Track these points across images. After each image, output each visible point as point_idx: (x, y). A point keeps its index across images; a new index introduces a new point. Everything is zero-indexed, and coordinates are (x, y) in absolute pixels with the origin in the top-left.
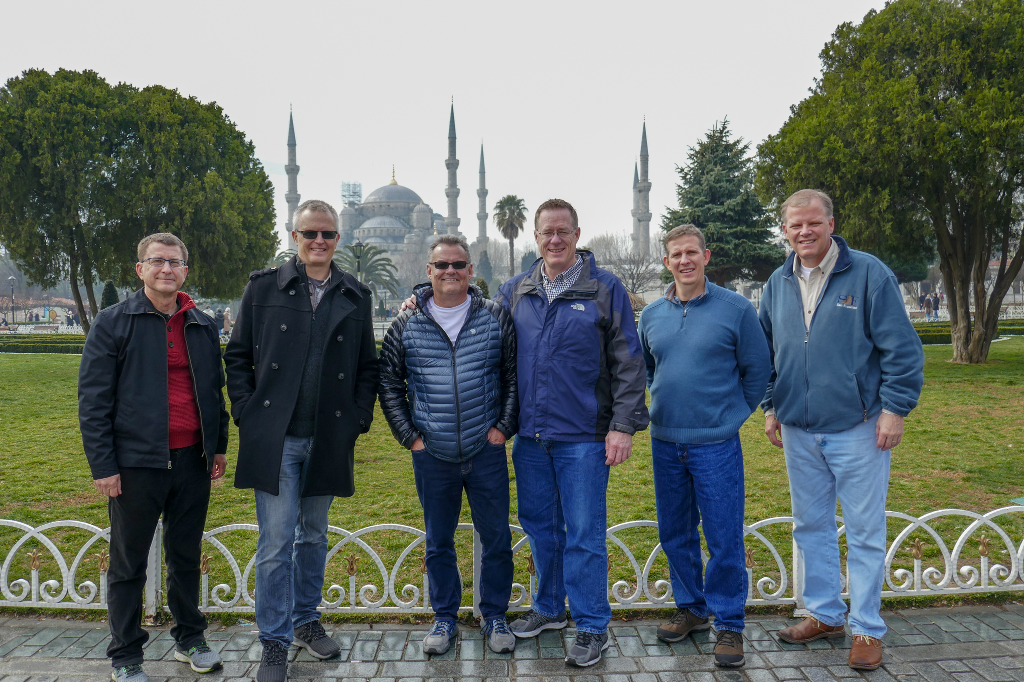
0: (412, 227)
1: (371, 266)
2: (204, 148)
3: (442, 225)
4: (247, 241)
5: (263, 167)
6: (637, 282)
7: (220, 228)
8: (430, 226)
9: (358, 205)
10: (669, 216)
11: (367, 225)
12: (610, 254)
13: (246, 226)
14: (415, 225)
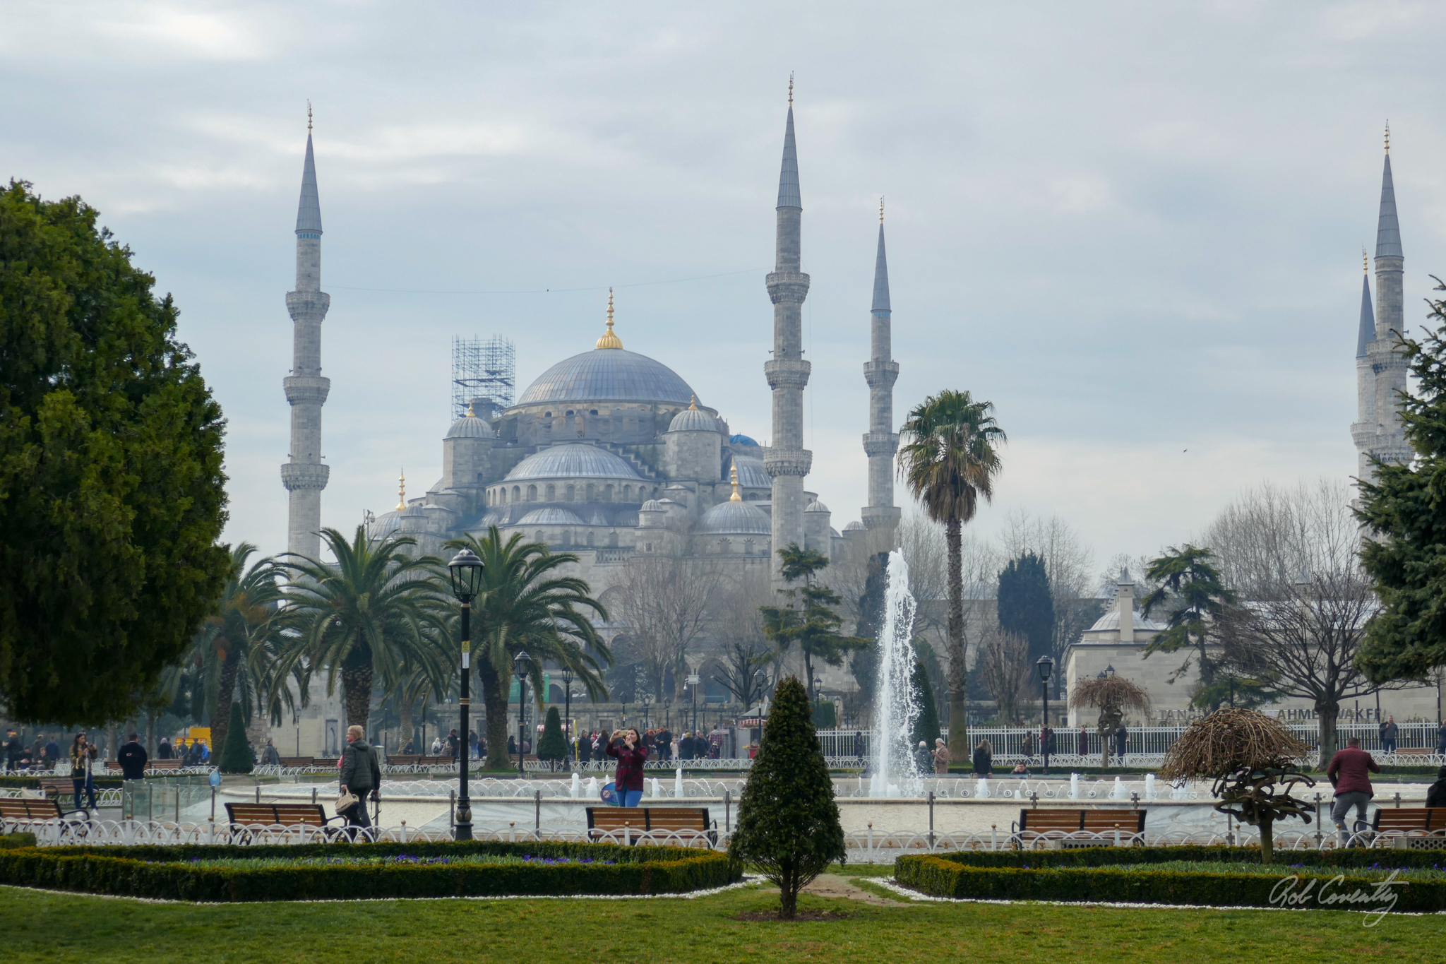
0: (663, 477)
1: (526, 603)
2: (42, 328)
3: (757, 470)
4: (142, 574)
5: (197, 367)
6: (1343, 661)
7: (74, 541)
8: (718, 473)
9: (501, 408)
10: (1376, 483)
11: (526, 470)
12: (1282, 566)
13: (144, 534)
14: (672, 470)
